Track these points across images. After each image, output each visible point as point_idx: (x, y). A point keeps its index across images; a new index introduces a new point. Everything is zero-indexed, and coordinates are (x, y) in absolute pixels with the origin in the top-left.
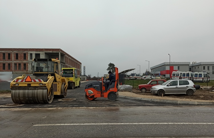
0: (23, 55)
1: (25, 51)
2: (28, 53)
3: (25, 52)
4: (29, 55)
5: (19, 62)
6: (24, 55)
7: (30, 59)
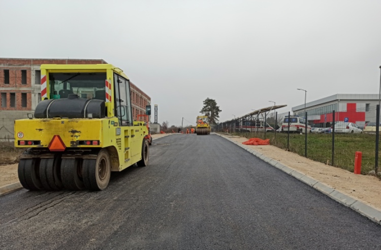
0: (19, 74)
1: (23, 64)
2: (30, 69)
3: (25, 67)
4: (33, 73)
5: (11, 91)
6: (22, 74)
7: (36, 83)
